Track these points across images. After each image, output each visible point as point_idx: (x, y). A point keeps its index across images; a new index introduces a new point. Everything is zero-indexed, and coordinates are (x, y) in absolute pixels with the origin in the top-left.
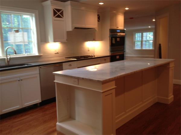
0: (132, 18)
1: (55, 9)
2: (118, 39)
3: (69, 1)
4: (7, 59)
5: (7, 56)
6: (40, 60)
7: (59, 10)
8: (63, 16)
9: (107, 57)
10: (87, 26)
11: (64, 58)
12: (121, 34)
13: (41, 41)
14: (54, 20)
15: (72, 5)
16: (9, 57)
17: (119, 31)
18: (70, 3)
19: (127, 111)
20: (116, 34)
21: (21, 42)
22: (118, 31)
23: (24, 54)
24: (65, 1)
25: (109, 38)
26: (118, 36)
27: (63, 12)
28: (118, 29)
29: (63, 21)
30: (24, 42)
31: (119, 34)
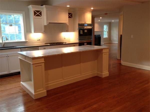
0: (107, 14)
1: (35, 11)
2: (86, 31)
3: (44, 5)
4: (3, 43)
5: (3, 42)
6: (26, 44)
7: (38, 11)
8: (41, 15)
9: (76, 44)
10: (59, 21)
11: (44, 43)
12: (88, 27)
13: (27, 32)
14: (35, 18)
15: (46, 8)
16: (4, 42)
17: (87, 25)
18: (45, 6)
19: (65, 78)
20: (84, 27)
21: (13, 32)
22: (85, 25)
23: (16, 40)
24: (42, 5)
25: (78, 30)
26: (85, 29)
27: (41, 12)
28: (86, 23)
29: (42, 18)
30: (16, 32)
31: (86, 27)
